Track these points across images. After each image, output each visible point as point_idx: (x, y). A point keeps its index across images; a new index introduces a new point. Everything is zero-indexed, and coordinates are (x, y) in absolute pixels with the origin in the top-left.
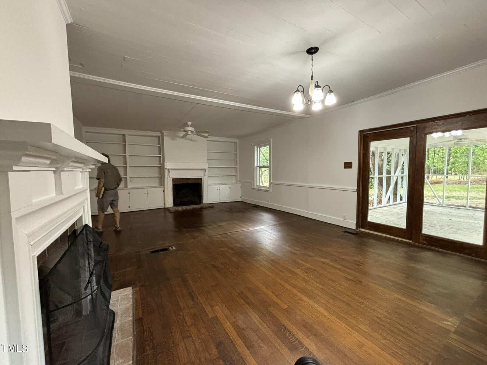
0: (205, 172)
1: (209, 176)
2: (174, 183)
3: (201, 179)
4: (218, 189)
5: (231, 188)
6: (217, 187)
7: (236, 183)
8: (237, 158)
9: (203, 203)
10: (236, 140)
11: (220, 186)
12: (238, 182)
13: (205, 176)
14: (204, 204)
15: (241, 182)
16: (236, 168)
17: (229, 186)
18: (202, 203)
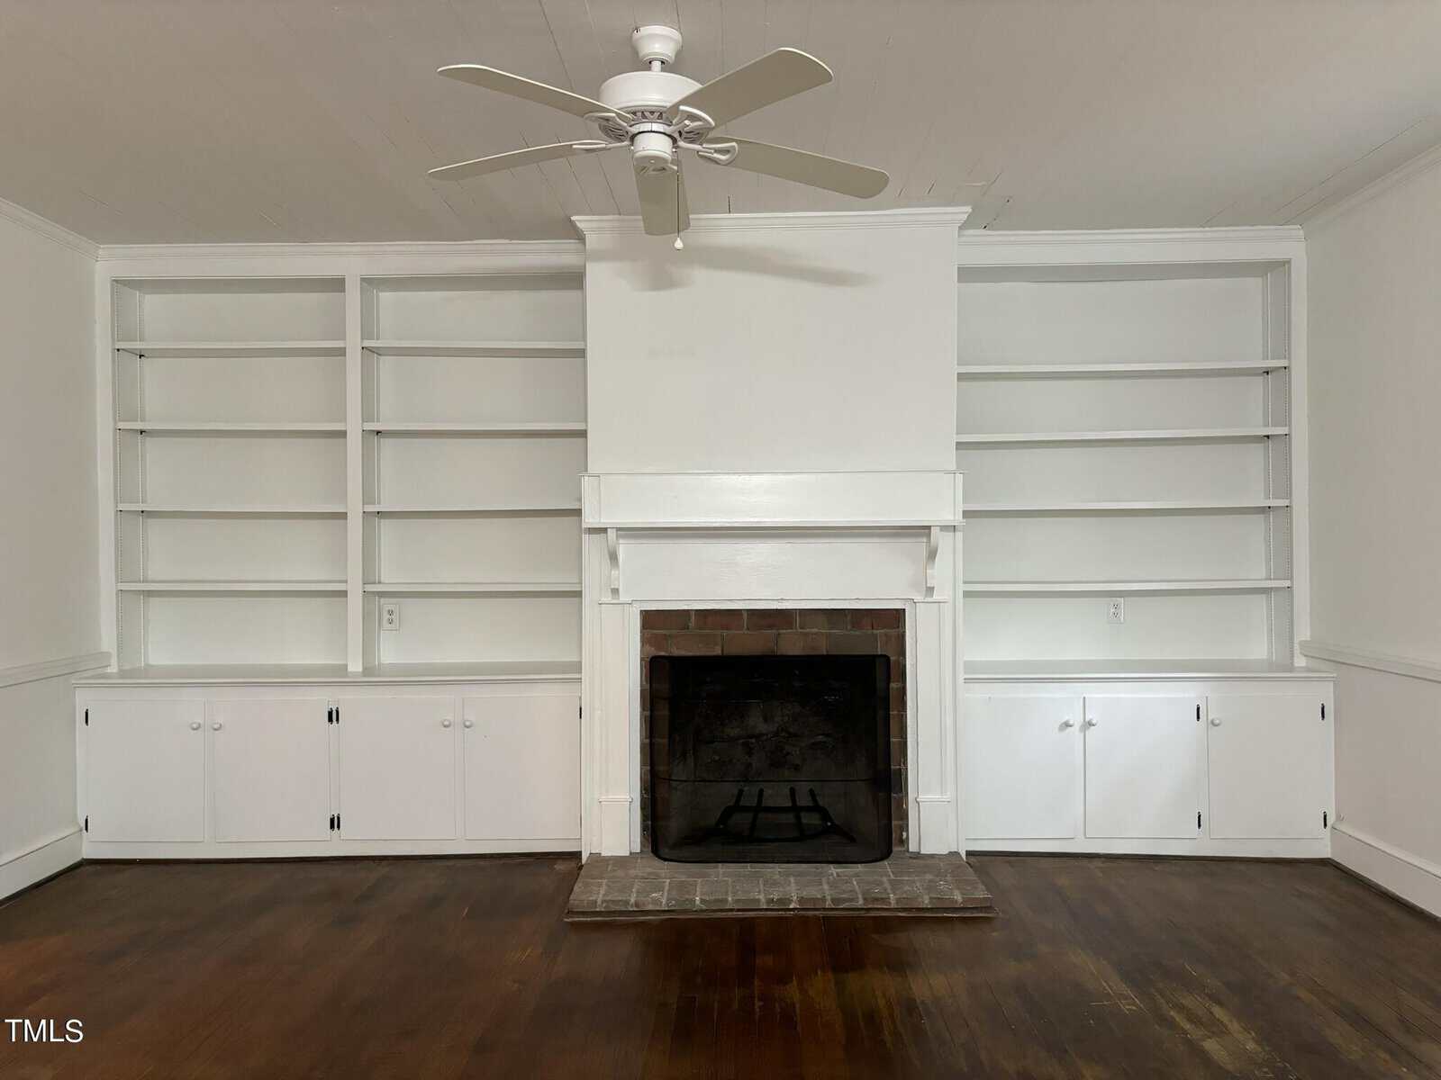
0: (932, 555)
1: (967, 594)
2: (653, 652)
3: (893, 620)
4: (1067, 725)
5: (1211, 713)
6: (1064, 700)
7: (1280, 669)
8: (1286, 420)
9: (913, 847)
10: (1288, 244)
11: (1096, 693)
12: (1300, 661)
13: (930, 590)
14: (918, 856)
15: (1332, 660)
16: (1274, 514)
17: (1188, 693)
18: (903, 842)
